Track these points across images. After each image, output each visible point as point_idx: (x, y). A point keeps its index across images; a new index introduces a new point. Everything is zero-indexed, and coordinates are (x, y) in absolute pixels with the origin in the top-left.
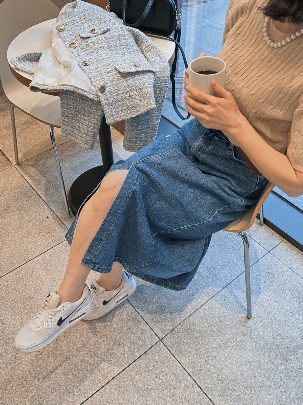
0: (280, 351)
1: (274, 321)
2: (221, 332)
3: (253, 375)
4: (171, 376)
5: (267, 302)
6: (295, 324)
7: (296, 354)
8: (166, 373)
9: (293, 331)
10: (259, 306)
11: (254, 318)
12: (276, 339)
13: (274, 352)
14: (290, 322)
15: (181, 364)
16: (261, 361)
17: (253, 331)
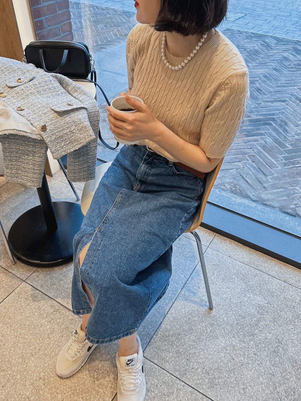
0: (246, 329)
1: (232, 305)
2: (192, 329)
3: (231, 358)
4: (161, 386)
6: (249, 302)
7: (258, 327)
8: (156, 384)
9: (249, 308)
12: (239, 320)
13: (241, 332)
15: (166, 371)
16: (234, 343)
17: (218, 319)
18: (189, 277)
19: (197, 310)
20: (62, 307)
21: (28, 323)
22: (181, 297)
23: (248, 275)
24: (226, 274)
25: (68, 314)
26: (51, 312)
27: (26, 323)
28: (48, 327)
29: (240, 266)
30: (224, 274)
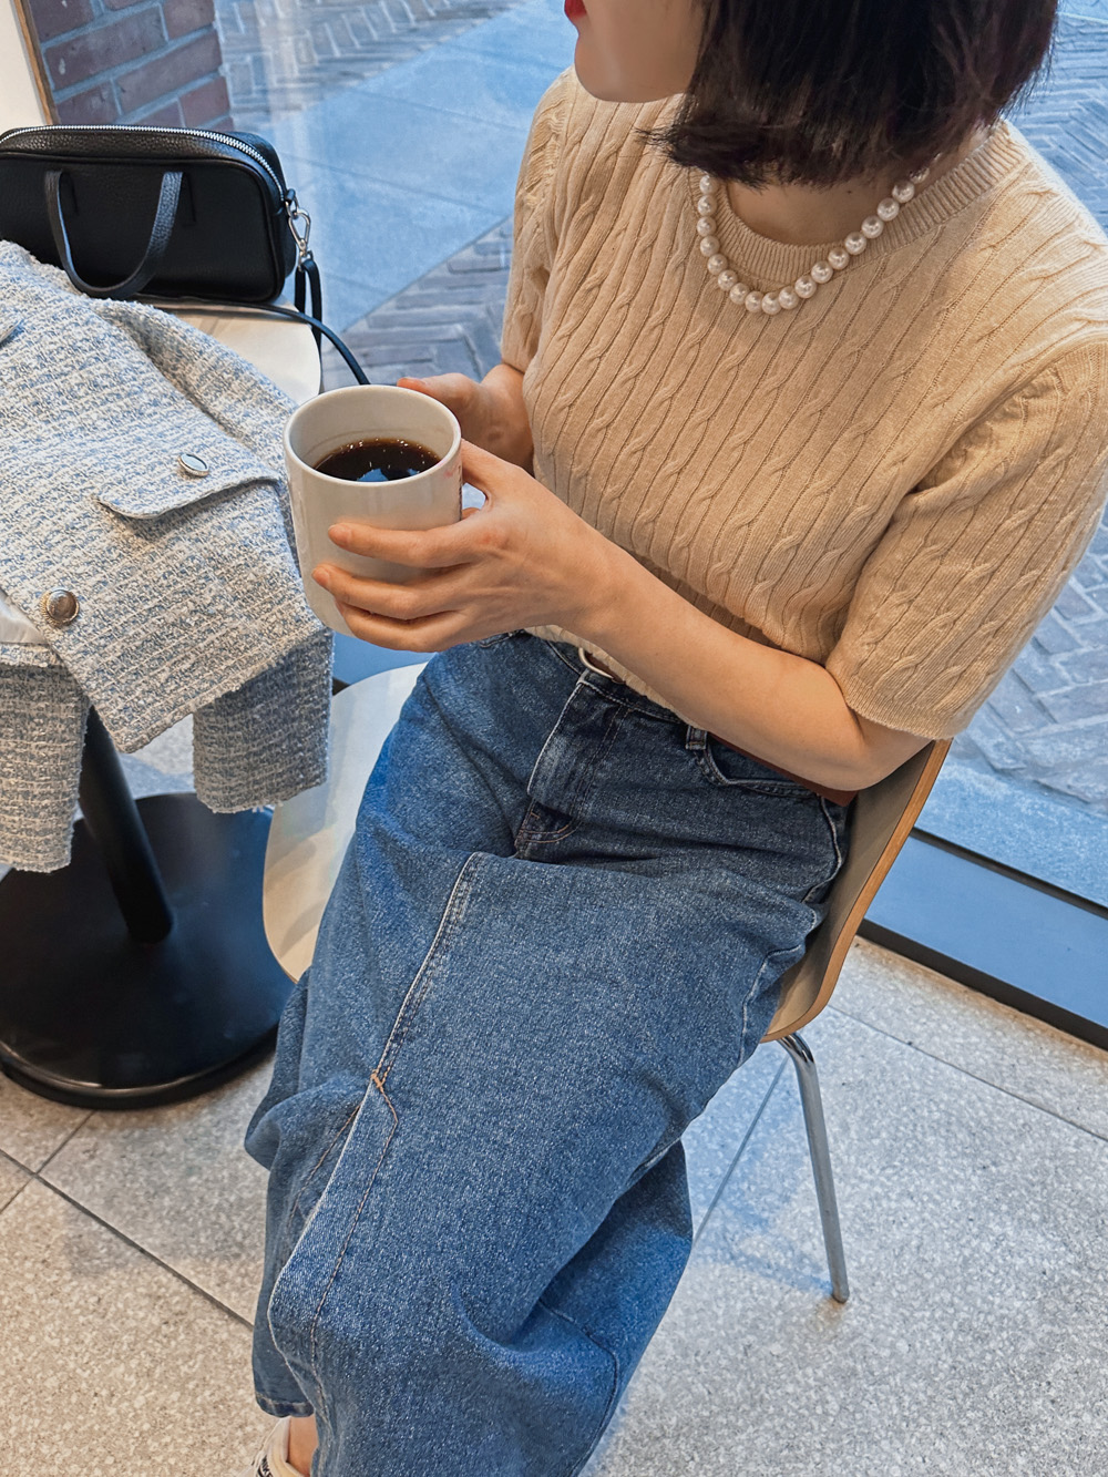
0: (991, 1395)
1: (928, 1276)
2: (762, 1400)
5: (878, 1209)
6: (1001, 1261)
7: (1044, 1384)
9: (1002, 1293)
10: (859, 1233)
11: (856, 1291)
12: (961, 1349)
13: (973, 1408)
14: (982, 1262)
16: (943, 1465)
17: (872, 1348)
18: (738, 1146)
19: (780, 1307)
20: (198, 1302)
21: (52, 1383)
22: (711, 1245)
23: (989, 1129)
24: (897, 1130)
25: (225, 1336)
26: (152, 1325)
27: (43, 1380)
28: (140, 1401)
29: (956, 1087)
30: (892, 1130)
